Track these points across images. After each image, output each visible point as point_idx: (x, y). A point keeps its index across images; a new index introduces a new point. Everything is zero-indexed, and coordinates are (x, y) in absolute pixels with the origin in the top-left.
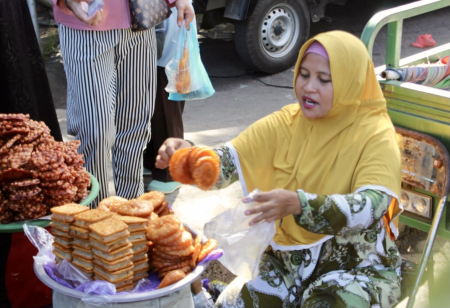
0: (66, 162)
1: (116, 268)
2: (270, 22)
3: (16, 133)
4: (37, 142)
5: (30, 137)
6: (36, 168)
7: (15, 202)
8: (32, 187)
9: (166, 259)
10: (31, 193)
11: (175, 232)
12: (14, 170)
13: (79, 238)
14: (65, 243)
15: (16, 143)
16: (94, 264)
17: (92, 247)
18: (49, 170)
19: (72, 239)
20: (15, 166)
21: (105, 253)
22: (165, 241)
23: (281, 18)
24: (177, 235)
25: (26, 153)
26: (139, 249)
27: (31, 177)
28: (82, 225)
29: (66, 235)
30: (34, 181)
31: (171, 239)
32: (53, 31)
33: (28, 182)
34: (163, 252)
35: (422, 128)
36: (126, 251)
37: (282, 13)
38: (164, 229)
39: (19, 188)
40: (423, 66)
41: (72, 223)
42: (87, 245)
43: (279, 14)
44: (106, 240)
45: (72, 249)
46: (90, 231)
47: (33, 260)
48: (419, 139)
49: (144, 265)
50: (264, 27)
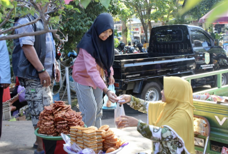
0: (76, 116)
1: (91, 145)
2: (149, 94)
3: (60, 107)
4: (67, 110)
5: (65, 108)
6: (66, 117)
7: (58, 129)
8: (64, 123)
9: (109, 145)
10: (64, 125)
11: (112, 135)
12: (59, 118)
13: (79, 136)
14: (74, 139)
15: (60, 110)
16: (84, 145)
17: (83, 138)
18: (70, 118)
19: (77, 137)
20: (59, 116)
21: (87, 140)
22: (108, 138)
23: (152, 93)
24: (113, 136)
25: (63, 113)
26: (99, 141)
27: (64, 120)
28: (80, 131)
29: (74, 136)
30: (65, 122)
31: (110, 137)
32: (76, 100)
33: (63, 122)
34: (108, 142)
35: (199, 114)
36: (95, 140)
37: (153, 91)
38: (108, 134)
39: (60, 124)
40: (199, 95)
41: (77, 131)
42: (81, 138)
43: (151, 91)
44: (88, 135)
45: (76, 141)
46: (83, 133)
47: (63, 146)
48: (198, 118)
49: (101, 147)
50: (146, 96)
